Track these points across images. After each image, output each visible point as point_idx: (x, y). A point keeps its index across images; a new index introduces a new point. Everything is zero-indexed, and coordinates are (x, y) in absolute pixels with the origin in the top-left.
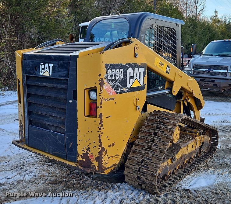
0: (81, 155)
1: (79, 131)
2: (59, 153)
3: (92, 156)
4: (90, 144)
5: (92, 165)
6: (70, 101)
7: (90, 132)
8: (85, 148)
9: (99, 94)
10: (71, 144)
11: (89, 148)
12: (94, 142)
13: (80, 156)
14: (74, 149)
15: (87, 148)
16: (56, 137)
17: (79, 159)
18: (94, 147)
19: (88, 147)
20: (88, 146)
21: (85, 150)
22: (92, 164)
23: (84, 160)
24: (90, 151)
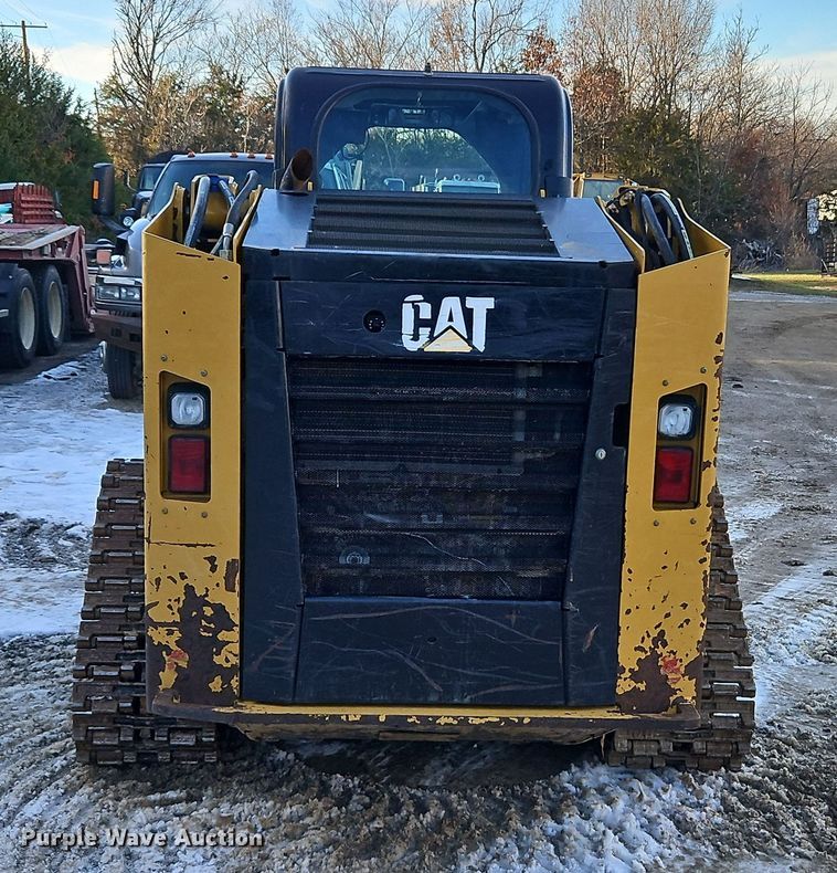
0: (631, 670)
1: (630, 571)
2: (519, 687)
3: (674, 662)
4: (668, 615)
5: (672, 699)
6: (601, 454)
7: (671, 567)
8: (649, 636)
9: (715, 411)
10: (592, 633)
11: (662, 633)
12: (685, 606)
13: (627, 674)
14: (602, 652)
15: (654, 634)
16: (508, 623)
17: (624, 686)
18: (682, 626)
19: (659, 630)
20: (660, 624)
21: (648, 644)
22: (674, 692)
23: (642, 687)
24: (665, 644)
